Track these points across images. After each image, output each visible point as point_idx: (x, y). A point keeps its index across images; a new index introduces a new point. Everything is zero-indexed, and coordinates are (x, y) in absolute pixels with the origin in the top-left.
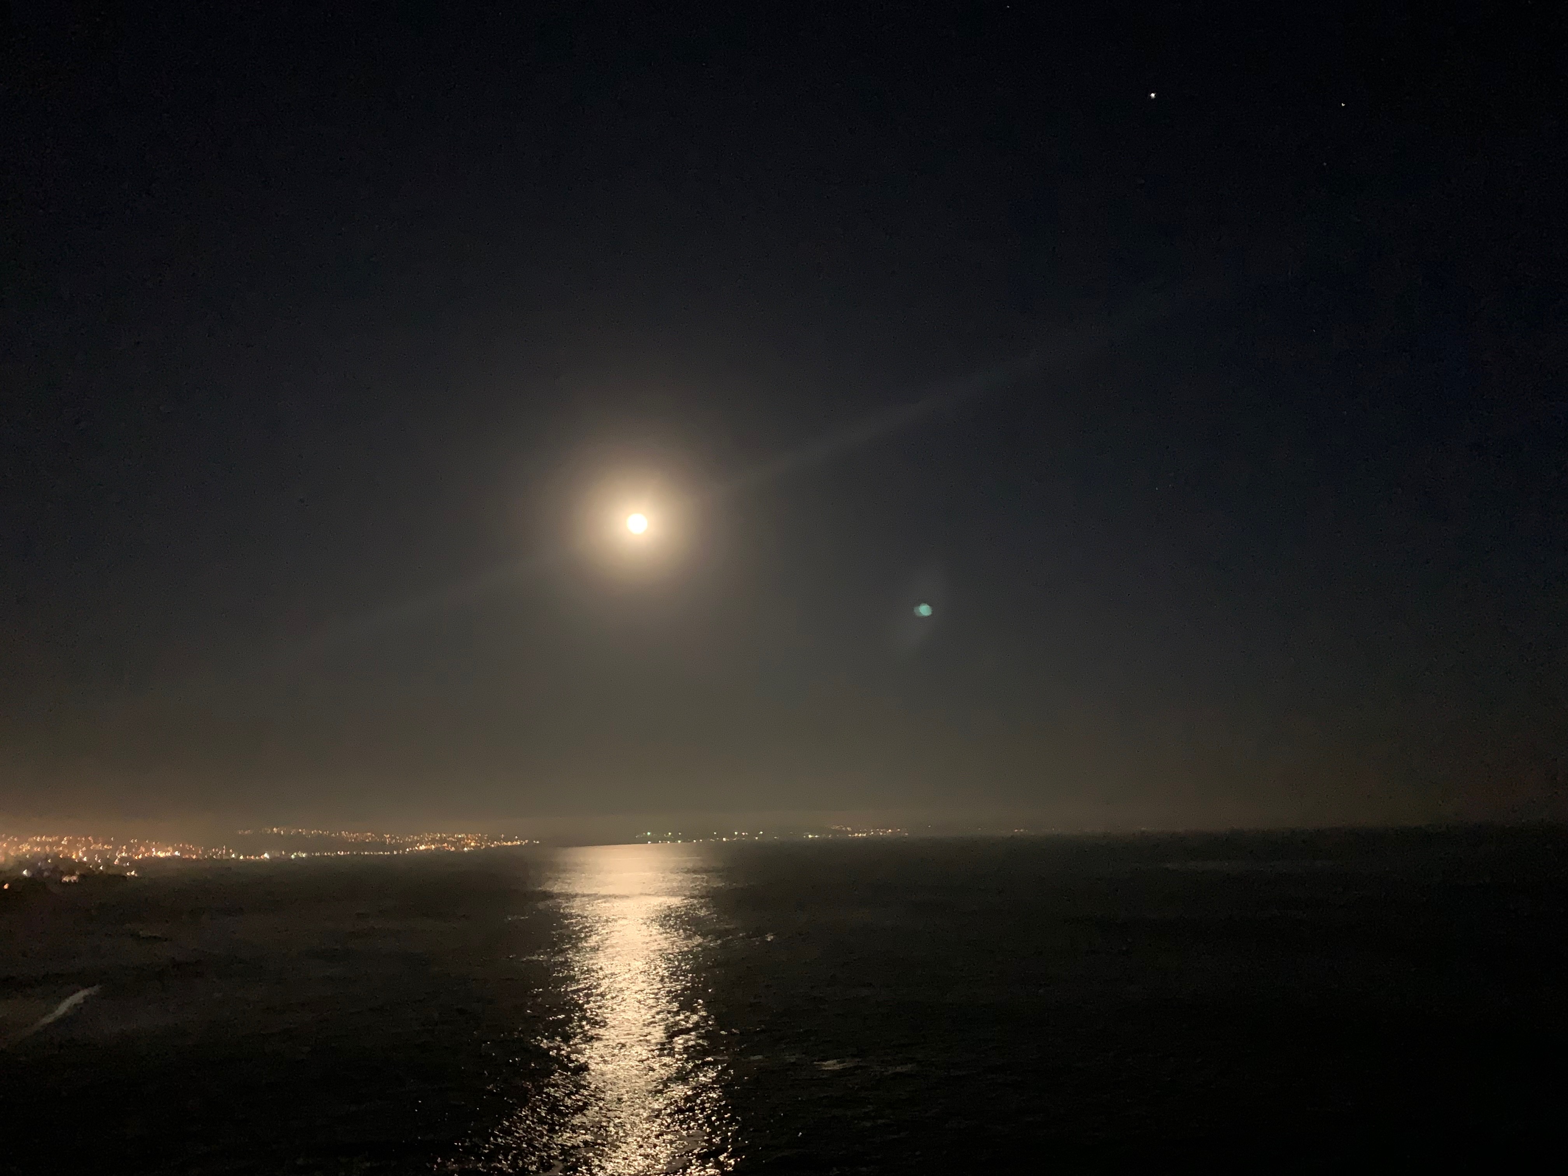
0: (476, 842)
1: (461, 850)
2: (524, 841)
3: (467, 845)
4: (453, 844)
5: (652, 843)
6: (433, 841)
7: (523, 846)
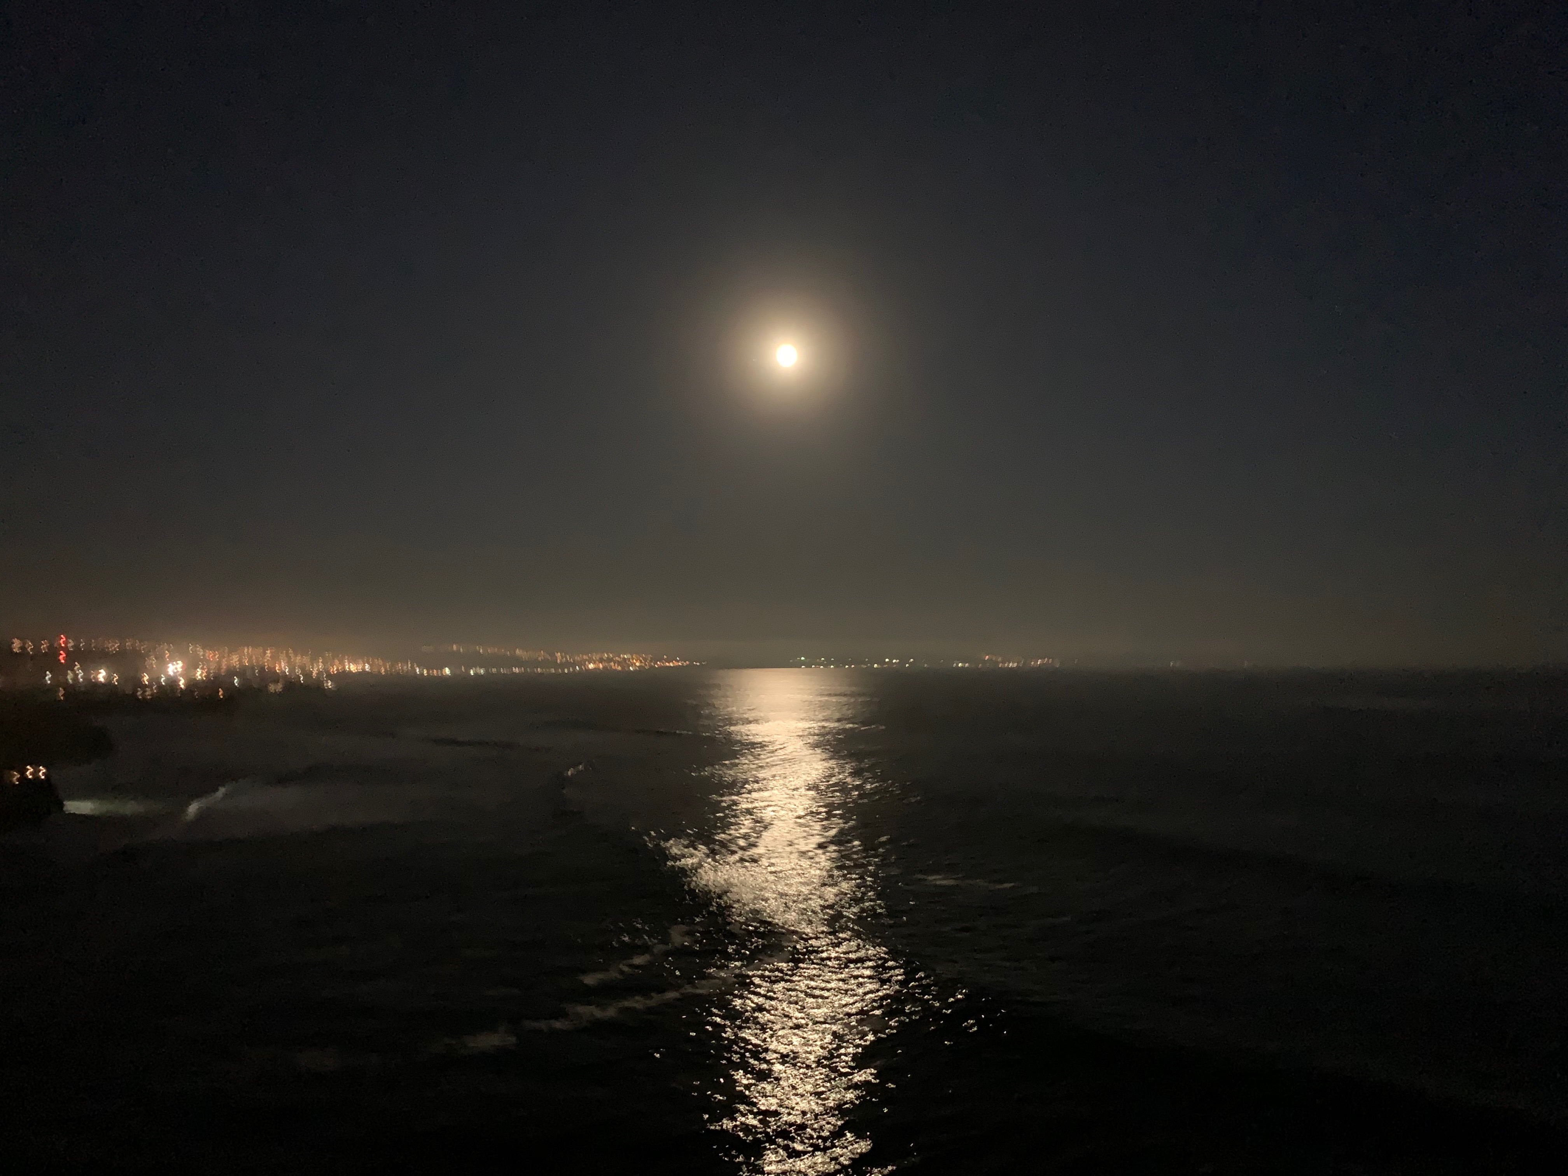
0: (641, 662)
1: (626, 669)
2: (685, 662)
3: (633, 664)
4: (619, 663)
5: (806, 667)
6: (601, 660)
7: (684, 666)
